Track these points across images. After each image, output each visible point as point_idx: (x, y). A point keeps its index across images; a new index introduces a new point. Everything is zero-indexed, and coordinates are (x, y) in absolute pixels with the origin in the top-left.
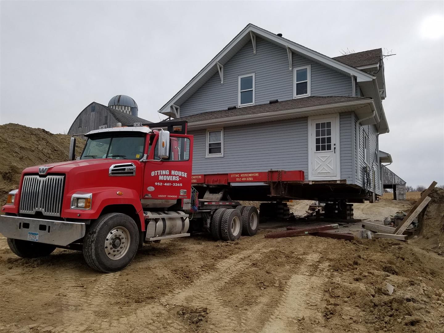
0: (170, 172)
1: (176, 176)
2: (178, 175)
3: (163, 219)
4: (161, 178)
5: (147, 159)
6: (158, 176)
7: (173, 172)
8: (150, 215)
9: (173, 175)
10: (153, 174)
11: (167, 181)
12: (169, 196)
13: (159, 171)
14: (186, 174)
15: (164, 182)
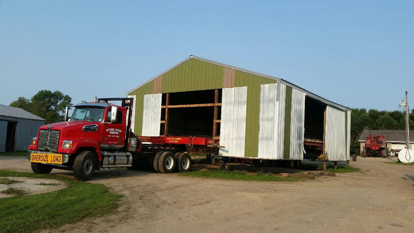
0: (115, 130)
1: (117, 132)
2: (118, 131)
3: (114, 156)
4: (111, 132)
5: (105, 122)
6: (109, 132)
7: (116, 130)
8: (106, 153)
9: (116, 131)
10: (107, 130)
11: (113, 135)
12: (114, 143)
13: (110, 129)
14: (121, 130)
15: (112, 135)
